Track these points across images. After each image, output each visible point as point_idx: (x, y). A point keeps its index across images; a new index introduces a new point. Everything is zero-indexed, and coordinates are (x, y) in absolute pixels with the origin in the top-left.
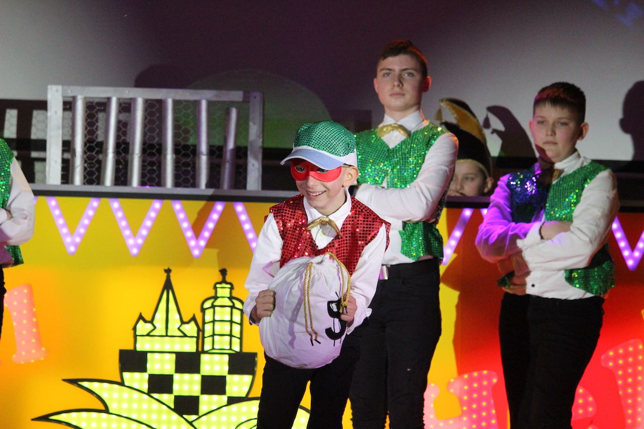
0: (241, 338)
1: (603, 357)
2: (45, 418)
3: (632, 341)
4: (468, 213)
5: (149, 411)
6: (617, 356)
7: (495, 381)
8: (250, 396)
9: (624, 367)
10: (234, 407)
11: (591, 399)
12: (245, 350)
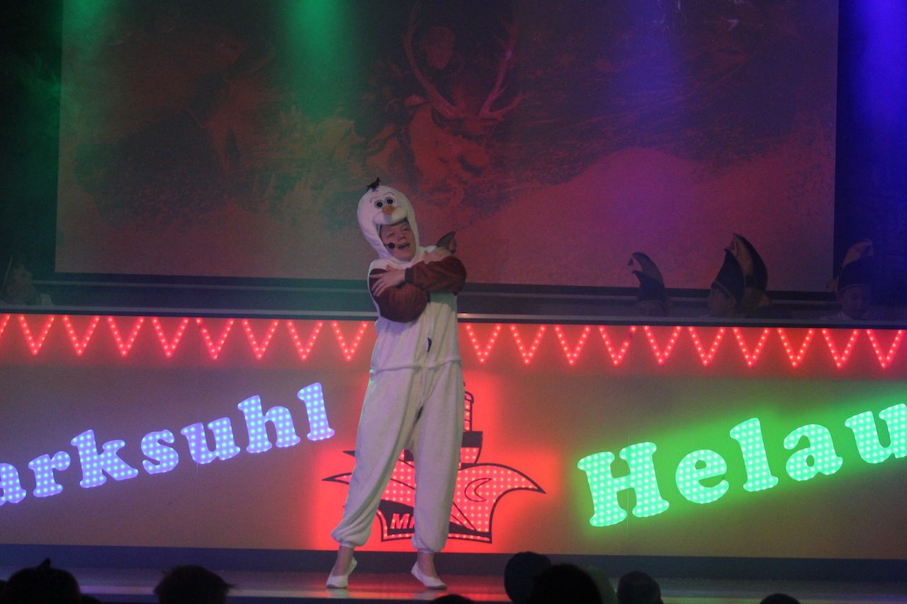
0: (470, 421)
1: (731, 431)
2: (332, 479)
3: (752, 419)
4: (633, 329)
5: (406, 474)
6: (741, 431)
7: (654, 449)
8: (479, 462)
9: (746, 439)
10: (466, 471)
11: (723, 461)
12: (474, 429)
